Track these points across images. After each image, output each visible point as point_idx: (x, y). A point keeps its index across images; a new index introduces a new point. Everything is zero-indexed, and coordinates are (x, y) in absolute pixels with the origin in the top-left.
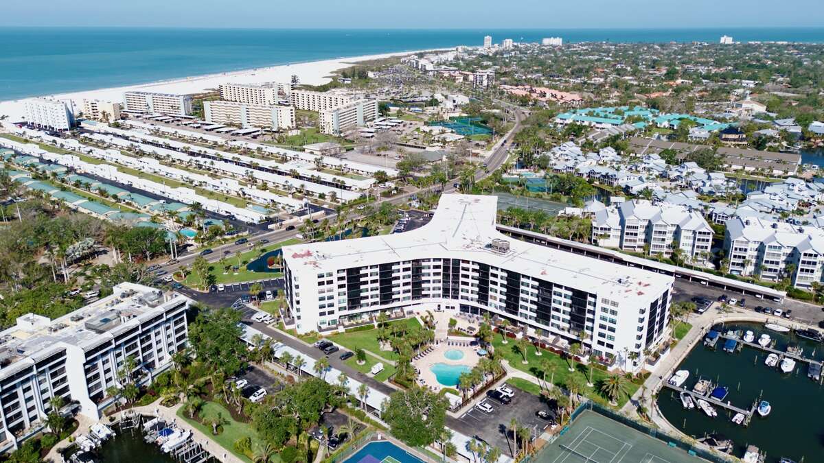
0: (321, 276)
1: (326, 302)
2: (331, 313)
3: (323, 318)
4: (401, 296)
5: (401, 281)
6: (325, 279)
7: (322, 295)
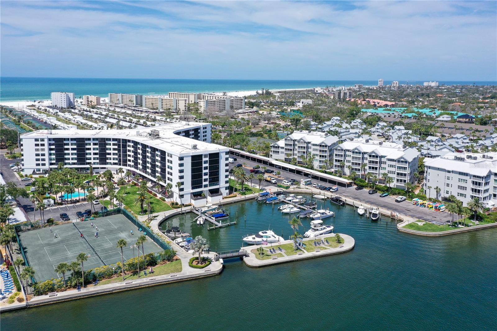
0: (37, 140)
1: (40, 157)
2: (44, 165)
3: (38, 167)
4: (92, 161)
5: (92, 151)
6: (40, 143)
7: (37, 152)
